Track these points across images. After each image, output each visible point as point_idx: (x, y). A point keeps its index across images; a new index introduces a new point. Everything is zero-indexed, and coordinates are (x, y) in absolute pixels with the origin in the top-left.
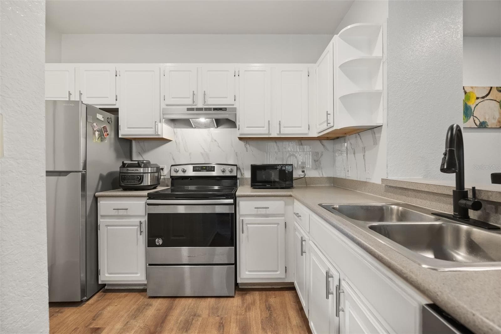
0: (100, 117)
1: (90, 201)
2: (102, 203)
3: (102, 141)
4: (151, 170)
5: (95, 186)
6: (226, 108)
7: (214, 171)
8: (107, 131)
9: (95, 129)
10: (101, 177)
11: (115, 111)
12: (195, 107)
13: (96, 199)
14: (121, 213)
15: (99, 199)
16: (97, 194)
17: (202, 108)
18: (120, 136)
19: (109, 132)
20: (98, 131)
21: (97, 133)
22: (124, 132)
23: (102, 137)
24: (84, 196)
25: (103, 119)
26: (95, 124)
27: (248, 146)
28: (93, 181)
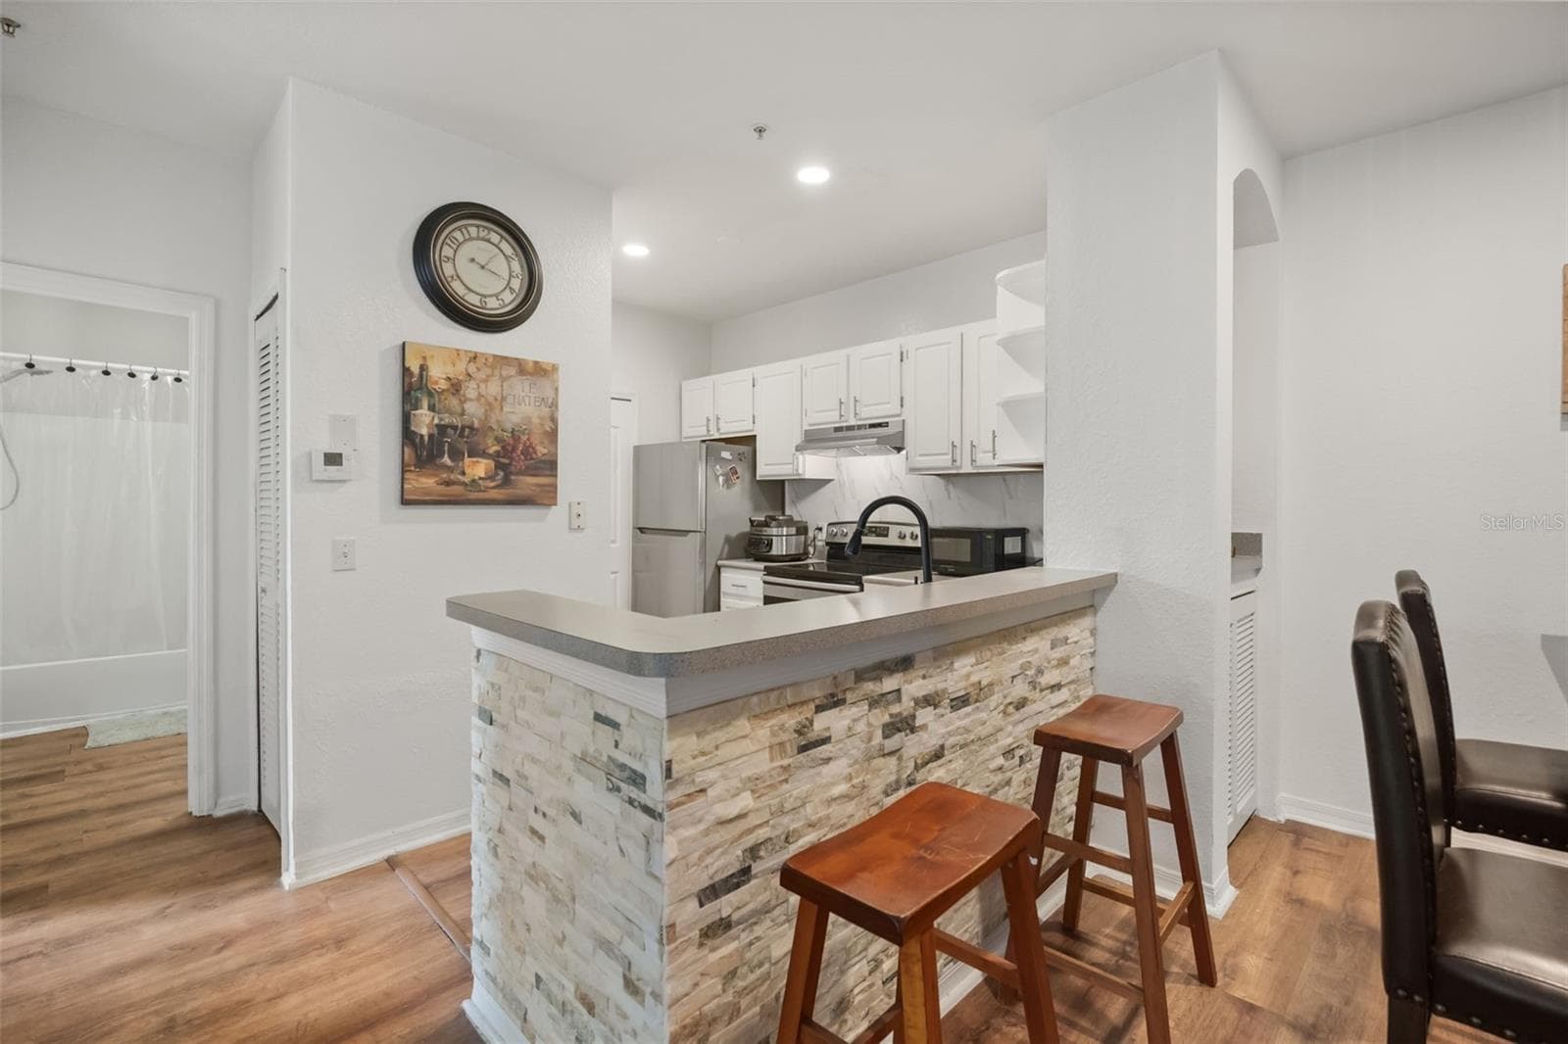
0: (726, 455)
1: (711, 570)
2: (725, 575)
3: (728, 488)
4: (787, 531)
5: (718, 552)
6: (887, 423)
7: (887, 536)
8: (737, 473)
9: (718, 474)
10: (728, 540)
11: (750, 440)
12: (845, 424)
13: (718, 568)
14: (741, 591)
15: (722, 569)
16: (720, 563)
17: (854, 426)
18: (758, 478)
19: (739, 474)
20: (722, 475)
21: (721, 479)
22: (764, 471)
23: (728, 483)
24: (704, 563)
25: (731, 458)
26: (718, 467)
27: (951, 487)
28: (717, 544)
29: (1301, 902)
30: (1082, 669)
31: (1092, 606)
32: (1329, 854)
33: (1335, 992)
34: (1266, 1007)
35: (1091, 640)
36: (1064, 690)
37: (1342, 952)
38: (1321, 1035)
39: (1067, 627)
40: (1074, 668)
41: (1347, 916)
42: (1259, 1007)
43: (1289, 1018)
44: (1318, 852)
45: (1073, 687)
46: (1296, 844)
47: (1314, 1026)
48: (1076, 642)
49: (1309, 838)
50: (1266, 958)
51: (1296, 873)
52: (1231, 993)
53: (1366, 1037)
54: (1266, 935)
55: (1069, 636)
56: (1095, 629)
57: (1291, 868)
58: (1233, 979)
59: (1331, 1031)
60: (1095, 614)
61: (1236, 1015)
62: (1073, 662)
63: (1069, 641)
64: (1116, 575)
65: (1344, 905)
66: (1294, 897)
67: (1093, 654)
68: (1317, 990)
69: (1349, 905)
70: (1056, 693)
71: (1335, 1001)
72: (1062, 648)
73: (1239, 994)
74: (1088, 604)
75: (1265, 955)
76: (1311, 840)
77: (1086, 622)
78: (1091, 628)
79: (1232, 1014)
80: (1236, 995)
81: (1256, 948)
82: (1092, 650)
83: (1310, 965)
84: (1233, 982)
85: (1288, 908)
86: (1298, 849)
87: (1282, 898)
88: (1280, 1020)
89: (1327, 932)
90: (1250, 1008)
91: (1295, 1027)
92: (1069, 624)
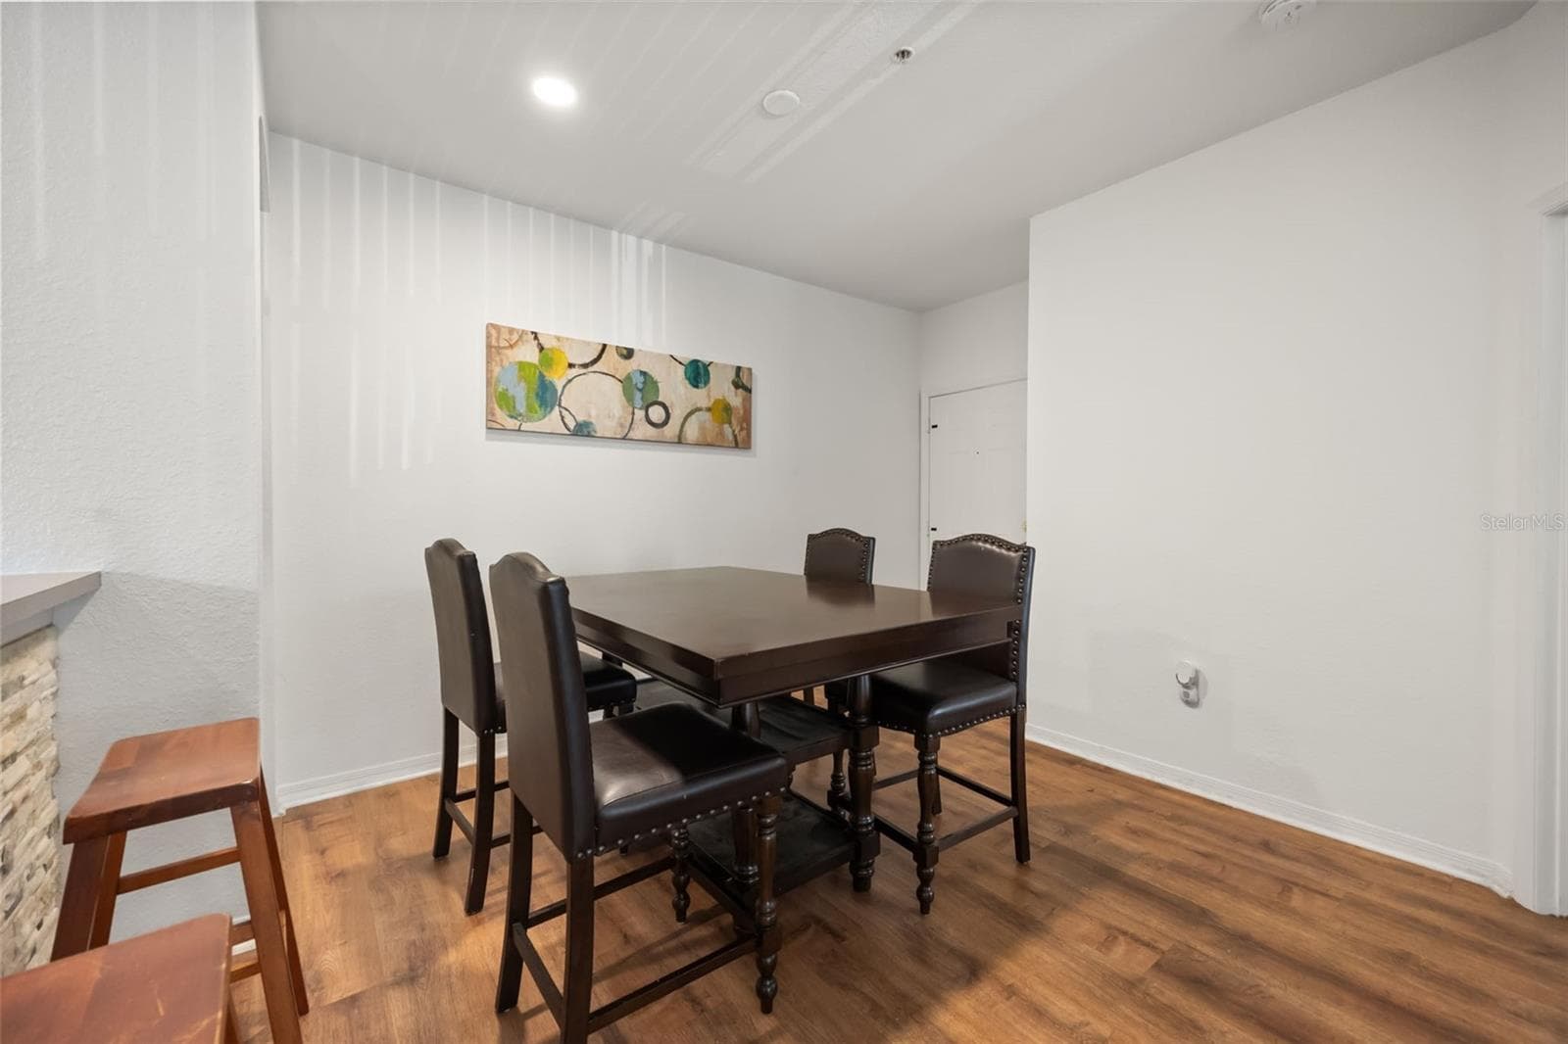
29: (342, 875)
30: (42, 719)
31: (50, 626)
32: (340, 820)
33: (410, 928)
34: (365, 988)
35: (53, 675)
36: (21, 759)
37: (397, 894)
38: (420, 971)
39: (23, 660)
40: (32, 722)
41: (384, 860)
42: (360, 993)
43: (390, 979)
44: (332, 822)
45: (30, 751)
46: (308, 827)
47: (411, 969)
48: (33, 683)
49: (317, 814)
50: (341, 945)
51: (323, 852)
52: (328, 1002)
53: (449, 944)
54: (328, 925)
55: (25, 673)
56: (58, 658)
57: (317, 851)
58: (323, 988)
59: (424, 961)
60: (56, 638)
61: (344, 1018)
62: (31, 713)
63: (26, 682)
64: (99, 575)
65: (377, 854)
66: (333, 875)
67: (55, 694)
68: (396, 938)
69: (380, 851)
70: (11, 768)
71: (414, 936)
72: (17, 695)
73: (335, 998)
74: (45, 623)
75: (338, 943)
76: (320, 816)
77: (46, 649)
78: (52, 657)
79: (340, 1022)
80: (335, 1001)
81: (326, 943)
82: (54, 689)
83: (380, 921)
84: (324, 990)
85: (334, 887)
86: (313, 831)
87: (324, 882)
88: (384, 987)
89: (376, 884)
90: (353, 1000)
91: (397, 983)
92: (25, 657)
